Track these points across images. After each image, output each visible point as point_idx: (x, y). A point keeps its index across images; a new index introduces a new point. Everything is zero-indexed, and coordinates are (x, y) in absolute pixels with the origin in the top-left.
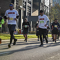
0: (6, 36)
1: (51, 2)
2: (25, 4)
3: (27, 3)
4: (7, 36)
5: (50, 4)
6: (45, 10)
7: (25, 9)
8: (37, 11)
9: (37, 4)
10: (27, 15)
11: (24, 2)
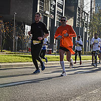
0: (23, 56)
1: (93, 7)
2: (53, 9)
3: (57, 7)
4: (25, 56)
5: (91, 9)
6: (83, 18)
7: (53, 17)
8: (71, 19)
9: (72, 8)
10: (55, 26)
11: (51, 5)
